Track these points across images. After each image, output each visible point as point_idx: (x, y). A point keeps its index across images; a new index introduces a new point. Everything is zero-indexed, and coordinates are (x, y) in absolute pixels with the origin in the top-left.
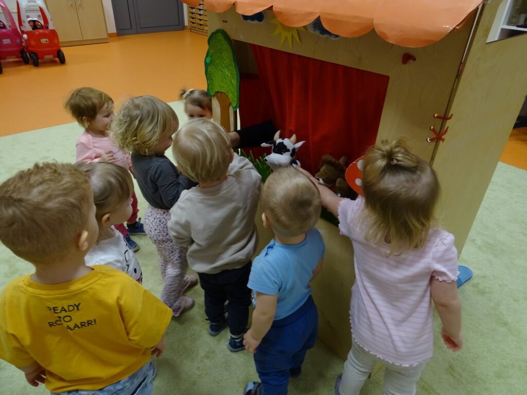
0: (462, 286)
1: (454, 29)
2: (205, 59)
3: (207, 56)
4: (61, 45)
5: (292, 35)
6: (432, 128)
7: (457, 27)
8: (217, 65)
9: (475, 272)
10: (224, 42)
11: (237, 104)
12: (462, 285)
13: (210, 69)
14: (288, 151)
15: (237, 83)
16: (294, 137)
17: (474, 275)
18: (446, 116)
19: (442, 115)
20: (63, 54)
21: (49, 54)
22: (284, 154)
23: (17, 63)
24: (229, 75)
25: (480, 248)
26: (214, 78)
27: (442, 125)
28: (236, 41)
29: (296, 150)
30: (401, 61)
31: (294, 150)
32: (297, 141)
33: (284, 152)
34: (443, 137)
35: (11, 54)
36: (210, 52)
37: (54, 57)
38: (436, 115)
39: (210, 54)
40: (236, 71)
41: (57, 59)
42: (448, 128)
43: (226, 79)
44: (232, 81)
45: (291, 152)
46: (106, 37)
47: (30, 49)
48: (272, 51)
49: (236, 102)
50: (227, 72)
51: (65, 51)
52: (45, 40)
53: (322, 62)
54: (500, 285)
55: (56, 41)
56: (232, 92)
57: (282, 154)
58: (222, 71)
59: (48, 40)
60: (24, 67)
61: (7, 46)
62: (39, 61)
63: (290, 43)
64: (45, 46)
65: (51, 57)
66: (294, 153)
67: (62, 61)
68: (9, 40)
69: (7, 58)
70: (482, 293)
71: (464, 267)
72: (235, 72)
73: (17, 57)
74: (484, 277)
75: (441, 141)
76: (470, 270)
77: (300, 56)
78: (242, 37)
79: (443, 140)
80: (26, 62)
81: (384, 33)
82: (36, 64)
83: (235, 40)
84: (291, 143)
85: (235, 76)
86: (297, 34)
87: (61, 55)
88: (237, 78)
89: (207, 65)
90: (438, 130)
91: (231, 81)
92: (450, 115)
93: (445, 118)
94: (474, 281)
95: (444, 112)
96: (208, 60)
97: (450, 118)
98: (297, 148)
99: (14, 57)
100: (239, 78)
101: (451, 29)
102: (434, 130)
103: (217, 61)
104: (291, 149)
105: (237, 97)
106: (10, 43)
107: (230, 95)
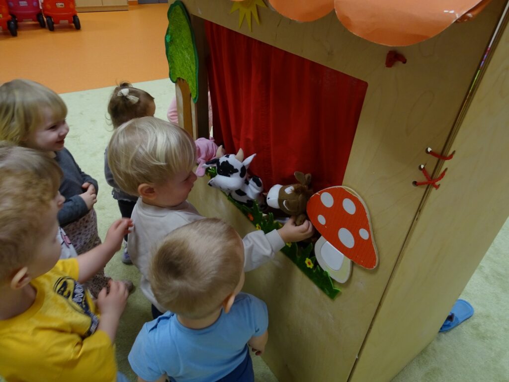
0: (459, 327)
1: (464, 17)
2: (166, 37)
3: (167, 33)
4: (77, 10)
5: (251, 14)
6: (422, 166)
7: (470, 15)
8: (177, 45)
9: (477, 309)
10: (182, 17)
11: (196, 96)
12: (458, 325)
13: (171, 49)
14: (236, 171)
15: (196, 70)
16: (240, 152)
17: (475, 312)
18: (444, 154)
19: (439, 150)
20: (78, 19)
21: (64, 18)
22: (231, 175)
23: (35, 27)
24: (189, 59)
25: (487, 278)
26: (175, 61)
27: (437, 166)
28: (195, 17)
29: (247, 168)
30: (384, 62)
31: (243, 168)
32: (246, 156)
33: (232, 173)
34: (437, 183)
35: (28, 17)
36: (170, 28)
37: (70, 22)
38: (429, 150)
39: (170, 31)
40: (195, 54)
41: (73, 25)
42: (446, 169)
43: (186, 63)
44: (192, 67)
45: (240, 172)
46: (126, 4)
47: (47, 12)
48: (230, 32)
49: (196, 93)
50: (187, 56)
51: (81, 17)
52: (61, 4)
53: (286, 53)
54: (505, 329)
55: (71, 6)
56: (191, 80)
57: (229, 176)
58: (182, 53)
59: (63, 4)
60: (41, 31)
61: (24, 8)
62: (55, 25)
63: (250, 25)
64: (60, 10)
65: (66, 22)
66: (244, 171)
67: (78, 27)
68: (25, 2)
69: (24, 20)
70: (482, 337)
71: (465, 302)
72: (194, 56)
73: (34, 20)
74: (488, 316)
75: (434, 189)
76: (471, 306)
77: (260, 43)
78: (200, 12)
79: (437, 187)
80: (42, 25)
81: (347, 18)
82: (52, 29)
83: (194, 15)
84: (238, 159)
85: (194, 61)
86: (256, 12)
87: (76, 20)
88: (196, 62)
89: (167, 45)
90: (430, 171)
91: (190, 67)
92: (450, 153)
93: (442, 156)
94: (474, 321)
95: (442, 146)
96: (168, 40)
97: (451, 157)
98: (247, 165)
99: (31, 20)
100: (198, 63)
101: (458, 16)
102: (424, 170)
103: (178, 41)
104: (239, 169)
105: (196, 87)
106: (27, 5)
107: (190, 84)
